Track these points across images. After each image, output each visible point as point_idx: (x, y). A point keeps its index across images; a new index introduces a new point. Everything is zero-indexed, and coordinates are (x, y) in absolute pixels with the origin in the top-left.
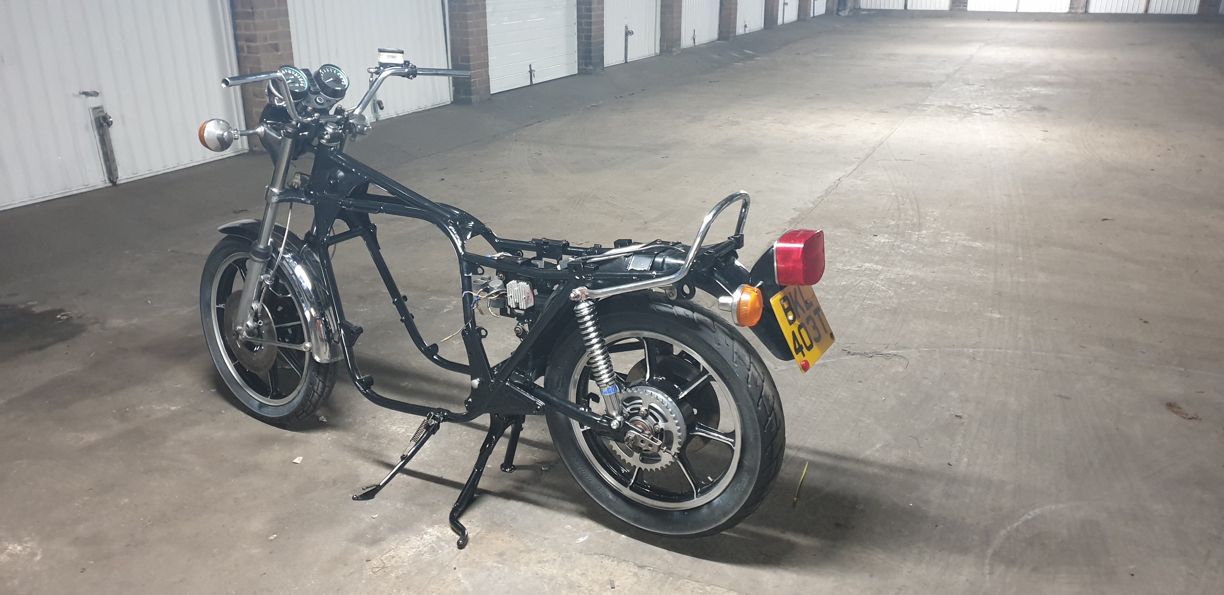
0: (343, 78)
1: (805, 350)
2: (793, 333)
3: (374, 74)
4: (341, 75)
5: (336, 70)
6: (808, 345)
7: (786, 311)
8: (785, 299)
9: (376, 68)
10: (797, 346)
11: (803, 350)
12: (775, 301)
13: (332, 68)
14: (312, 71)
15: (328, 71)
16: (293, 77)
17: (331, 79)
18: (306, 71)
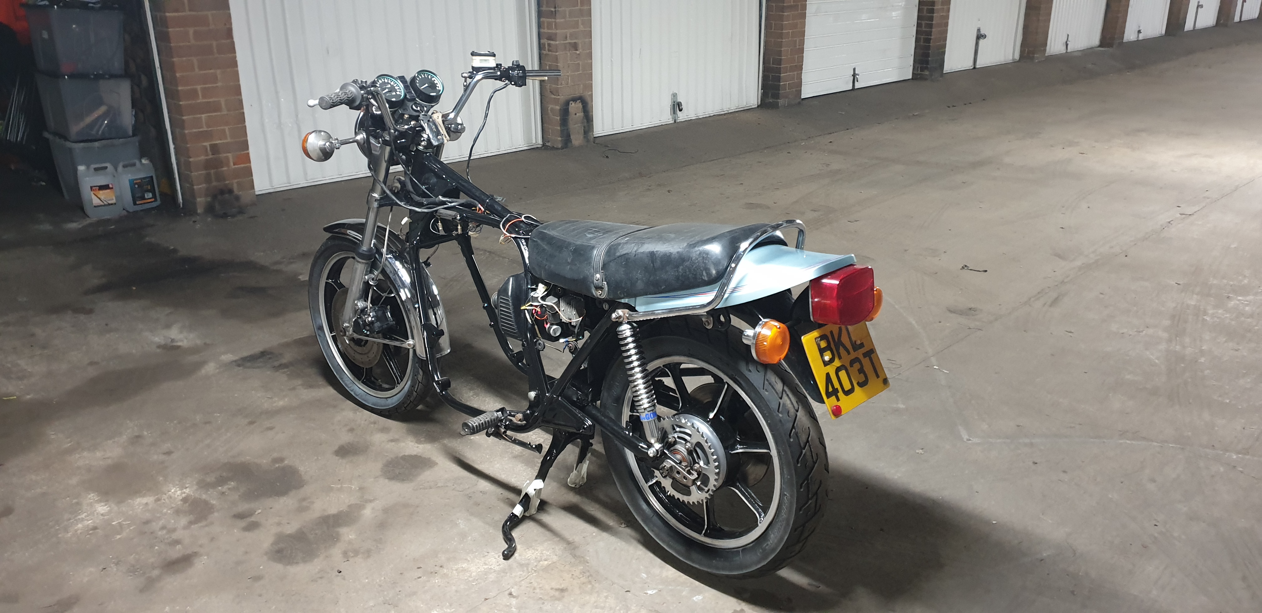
0: (438, 83)
1: (841, 394)
2: (828, 375)
3: (468, 79)
4: (435, 80)
5: (431, 76)
6: (846, 389)
7: (822, 351)
8: (822, 337)
9: (469, 72)
10: (830, 389)
11: (839, 394)
12: (809, 340)
13: (427, 74)
14: (408, 79)
15: (423, 76)
16: (389, 86)
17: (427, 85)
18: (402, 79)
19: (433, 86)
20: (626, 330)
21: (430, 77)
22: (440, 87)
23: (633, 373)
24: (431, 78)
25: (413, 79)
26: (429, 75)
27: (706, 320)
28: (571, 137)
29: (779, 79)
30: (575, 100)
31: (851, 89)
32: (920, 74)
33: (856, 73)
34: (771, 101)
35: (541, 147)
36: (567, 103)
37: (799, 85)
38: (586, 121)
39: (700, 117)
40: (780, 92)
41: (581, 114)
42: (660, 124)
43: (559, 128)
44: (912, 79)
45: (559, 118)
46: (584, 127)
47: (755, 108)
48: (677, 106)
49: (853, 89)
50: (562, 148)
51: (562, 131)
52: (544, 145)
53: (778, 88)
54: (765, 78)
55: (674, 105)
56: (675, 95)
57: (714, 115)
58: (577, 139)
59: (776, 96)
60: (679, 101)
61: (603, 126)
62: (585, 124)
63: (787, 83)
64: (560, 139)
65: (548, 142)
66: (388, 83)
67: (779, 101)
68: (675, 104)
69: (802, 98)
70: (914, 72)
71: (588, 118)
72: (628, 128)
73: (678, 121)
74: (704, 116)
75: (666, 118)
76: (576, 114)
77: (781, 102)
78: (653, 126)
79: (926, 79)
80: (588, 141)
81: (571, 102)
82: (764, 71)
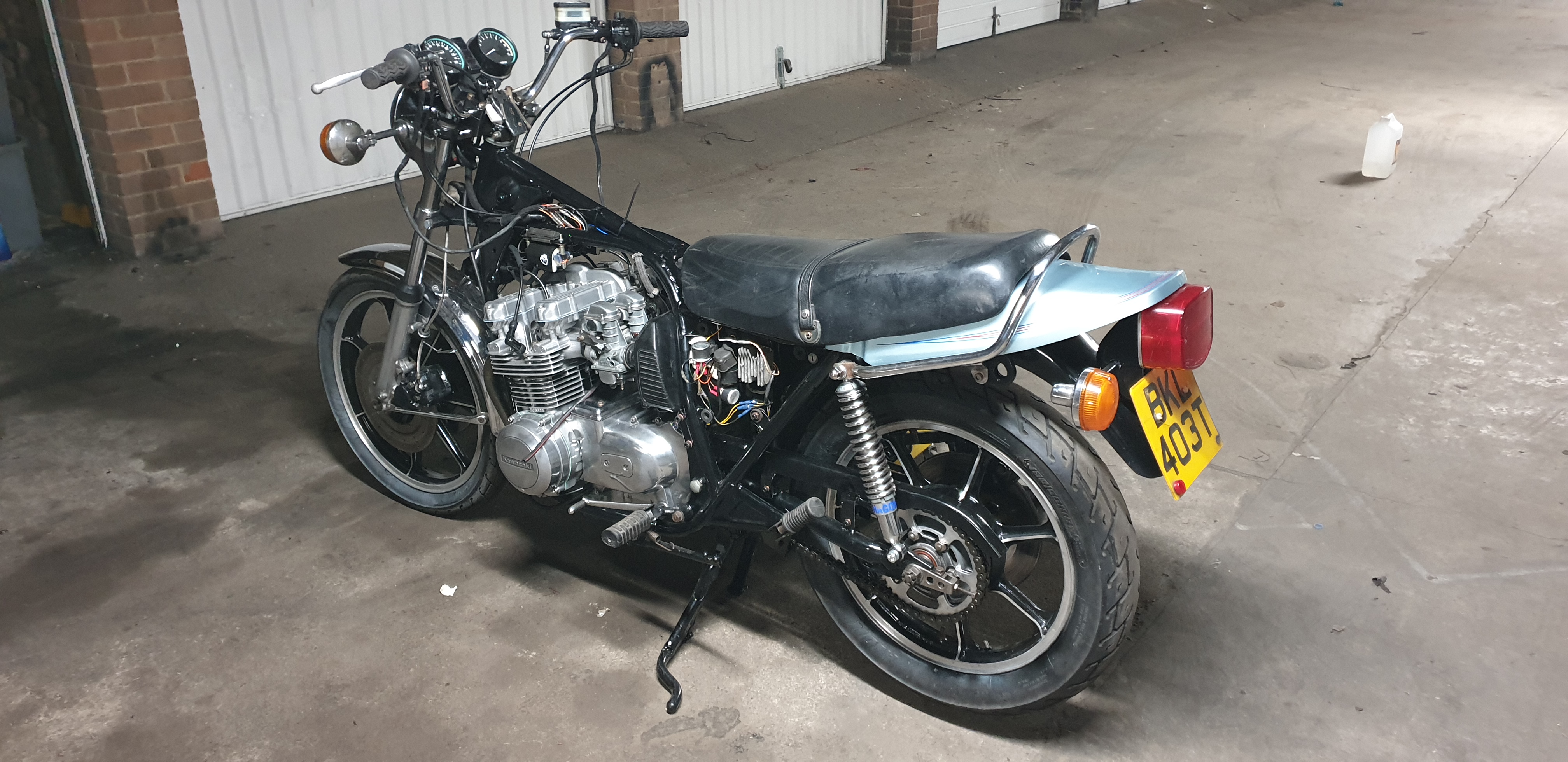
0: (509, 47)
2: (1162, 438)
3: (551, 39)
4: (505, 42)
5: (498, 36)
6: (1183, 457)
7: (1152, 406)
8: (1151, 387)
9: (553, 30)
11: (1177, 464)
12: (1139, 392)
13: (493, 34)
14: (466, 41)
15: (487, 37)
16: (442, 52)
17: (494, 50)
18: (458, 41)
19: (502, 51)
20: (850, 391)
21: (496, 39)
22: (511, 53)
23: (863, 451)
24: (498, 40)
25: (475, 41)
26: (495, 35)
27: (978, 372)
28: (655, 115)
29: (910, 25)
30: (658, 62)
31: (991, 35)
32: (1068, 13)
33: (997, 13)
34: (899, 54)
35: (613, 130)
36: (648, 67)
37: (934, 32)
38: (673, 91)
39: (812, 79)
40: (913, 42)
41: (666, 82)
42: (763, 91)
43: (638, 103)
44: (1060, 20)
45: (637, 89)
46: (671, 100)
47: (878, 65)
48: (785, 66)
49: (994, 35)
50: (644, 131)
51: (642, 107)
52: (616, 127)
53: (909, 37)
54: (891, 23)
55: (779, 64)
56: (780, 50)
57: (829, 76)
58: (662, 118)
59: (907, 48)
60: (786, 57)
61: (691, 97)
62: (673, 96)
63: (921, 29)
64: (640, 118)
65: (622, 122)
66: (441, 48)
67: (911, 54)
68: (782, 62)
69: (938, 48)
70: (1062, 11)
71: (676, 87)
72: (722, 98)
73: (786, 86)
74: (817, 78)
75: (768, 82)
76: (660, 82)
77: (914, 56)
78: (754, 93)
79: (1078, 20)
80: (676, 119)
81: (653, 65)
82: (888, 14)
